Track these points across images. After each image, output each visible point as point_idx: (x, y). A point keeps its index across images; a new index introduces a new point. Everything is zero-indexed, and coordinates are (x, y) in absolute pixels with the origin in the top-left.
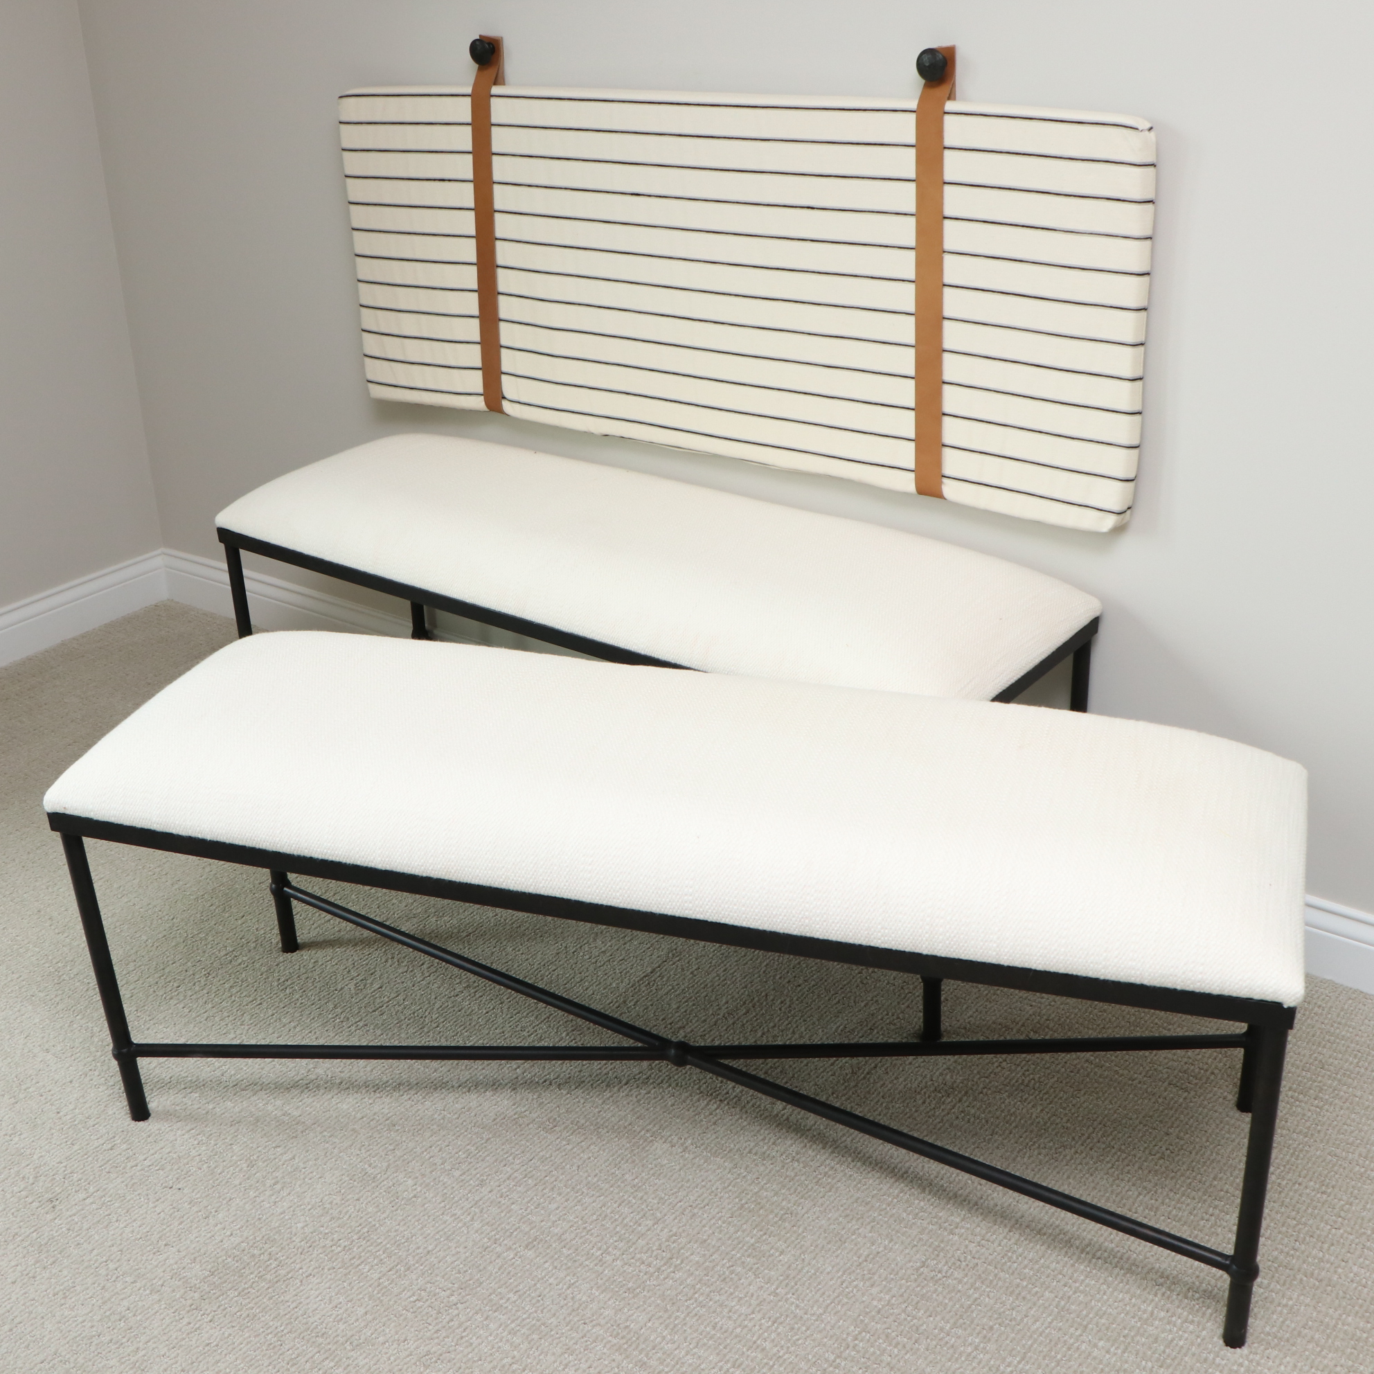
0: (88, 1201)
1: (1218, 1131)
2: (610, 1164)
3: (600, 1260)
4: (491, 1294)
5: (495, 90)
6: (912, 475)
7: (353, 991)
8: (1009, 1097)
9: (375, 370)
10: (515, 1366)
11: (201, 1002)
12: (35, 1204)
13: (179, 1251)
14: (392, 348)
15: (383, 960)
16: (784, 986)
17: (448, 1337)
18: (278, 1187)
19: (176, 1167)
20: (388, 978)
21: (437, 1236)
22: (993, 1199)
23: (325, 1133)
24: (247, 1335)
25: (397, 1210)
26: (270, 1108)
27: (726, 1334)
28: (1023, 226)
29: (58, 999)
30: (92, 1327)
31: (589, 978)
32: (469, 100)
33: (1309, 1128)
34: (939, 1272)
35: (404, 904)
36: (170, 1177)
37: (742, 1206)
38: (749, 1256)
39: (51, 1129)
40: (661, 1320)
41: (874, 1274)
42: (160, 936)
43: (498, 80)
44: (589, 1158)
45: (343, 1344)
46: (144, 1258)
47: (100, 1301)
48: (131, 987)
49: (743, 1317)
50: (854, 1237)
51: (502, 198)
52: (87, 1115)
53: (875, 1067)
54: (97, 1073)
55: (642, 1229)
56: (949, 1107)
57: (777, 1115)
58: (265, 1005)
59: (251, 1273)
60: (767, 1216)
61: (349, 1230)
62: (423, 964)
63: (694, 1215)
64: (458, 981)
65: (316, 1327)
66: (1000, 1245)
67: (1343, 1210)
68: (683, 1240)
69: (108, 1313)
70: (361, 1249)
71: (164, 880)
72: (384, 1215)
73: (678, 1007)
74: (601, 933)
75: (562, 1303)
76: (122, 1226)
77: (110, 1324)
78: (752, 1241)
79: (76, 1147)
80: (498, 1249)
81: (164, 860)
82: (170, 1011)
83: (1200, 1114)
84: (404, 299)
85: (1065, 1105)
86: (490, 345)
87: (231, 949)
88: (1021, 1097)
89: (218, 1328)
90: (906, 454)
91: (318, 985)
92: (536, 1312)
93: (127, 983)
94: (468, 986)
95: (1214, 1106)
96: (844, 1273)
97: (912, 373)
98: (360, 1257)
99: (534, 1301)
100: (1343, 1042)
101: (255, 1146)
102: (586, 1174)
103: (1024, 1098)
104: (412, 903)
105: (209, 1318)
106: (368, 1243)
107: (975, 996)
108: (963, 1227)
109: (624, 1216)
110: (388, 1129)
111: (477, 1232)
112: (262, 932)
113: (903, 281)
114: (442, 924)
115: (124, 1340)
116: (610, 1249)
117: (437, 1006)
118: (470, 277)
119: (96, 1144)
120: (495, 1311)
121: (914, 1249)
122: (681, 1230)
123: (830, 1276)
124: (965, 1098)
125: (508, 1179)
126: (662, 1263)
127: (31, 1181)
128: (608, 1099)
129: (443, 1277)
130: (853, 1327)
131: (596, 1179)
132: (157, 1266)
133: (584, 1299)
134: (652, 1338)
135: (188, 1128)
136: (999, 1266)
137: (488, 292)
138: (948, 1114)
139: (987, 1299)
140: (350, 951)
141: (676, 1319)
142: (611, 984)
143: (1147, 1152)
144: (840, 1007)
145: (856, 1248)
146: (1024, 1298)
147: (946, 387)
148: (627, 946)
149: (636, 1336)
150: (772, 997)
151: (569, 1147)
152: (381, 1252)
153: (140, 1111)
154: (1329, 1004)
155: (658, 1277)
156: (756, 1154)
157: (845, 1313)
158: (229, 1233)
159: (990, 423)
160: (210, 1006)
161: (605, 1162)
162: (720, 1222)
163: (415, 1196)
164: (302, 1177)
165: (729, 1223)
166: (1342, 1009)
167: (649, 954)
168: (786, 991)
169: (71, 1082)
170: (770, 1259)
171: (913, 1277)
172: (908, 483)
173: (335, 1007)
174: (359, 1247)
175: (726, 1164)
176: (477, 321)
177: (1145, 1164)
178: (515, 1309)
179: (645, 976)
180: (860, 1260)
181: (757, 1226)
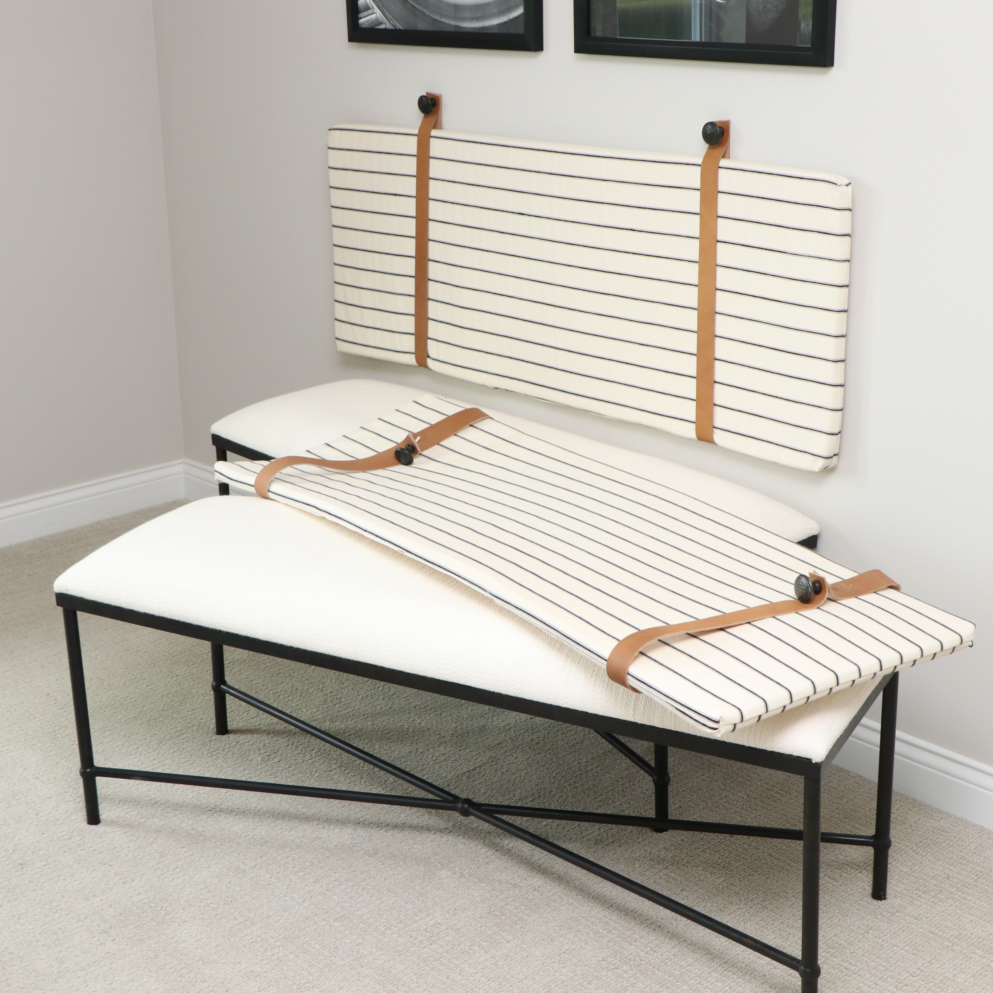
0: (46, 867)
1: (850, 908)
2: (407, 879)
3: (384, 932)
4: (304, 944)
5: (434, 133)
6: (694, 426)
7: (259, 762)
8: (703, 870)
9: (343, 331)
10: (307, 985)
11: (151, 758)
12: (10, 866)
13: (102, 900)
14: (355, 315)
15: (286, 745)
16: (565, 787)
17: (268, 964)
18: (177, 870)
19: (111, 853)
20: (286, 756)
21: (278, 908)
22: (668, 928)
23: (218, 843)
24: (135, 950)
25: (254, 891)
26: (184, 825)
27: (454, 983)
28: (766, 249)
29: (51, 748)
30: (34, 936)
31: (428, 769)
32: (416, 138)
33: (920, 915)
34: (614, 965)
35: (309, 712)
36: (106, 858)
37: (490, 912)
38: (485, 941)
39: (30, 823)
40: (413, 970)
41: (568, 961)
42: (131, 717)
43: (437, 125)
44: (394, 874)
45: (197, 961)
46: (77, 902)
47: (43, 923)
48: (104, 746)
49: (469, 974)
50: (561, 939)
51: (435, 210)
52: (57, 818)
53: (613, 842)
54: (69, 794)
55: (417, 918)
56: (656, 871)
57: (533, 863)
58: (195, 764)
59: (147, 917)
60: (506, 920)
61: (219, 899)
62: (313, 750)
63: (455, 914)
64: (334, 762)
65: (182, 950)
66: (662, 955)
67: (923, 966)
68: (443, 927)
69: (45, 930)
70: (224, 910)
71: (142, 682)
72: (246, 893)
73: (485, 793)
74: (445, 742)
75: (350, 953)
76: (66, 882)
77: (46, 936)
78: (490, 933)
79: (45, 836)
80: (317, 919)
81: (145, 670)
82: (128, 762)
83: (841, 896)
84: (365, 279)
85: (742, 879)
86: (421, 317)
87: (180, 729)
88: (712, 871)
89: (117, 944)
90: (690, 410)
91: (236, 756)
92: (331, 956)
93: (101, 743)
94: (340, 766)
95: (854, 893)
96: (547, 958)
97: (695, 352)
98: (222, 914)
99: (332, 950)
100: (972, 865)
101: (168, 846)
102: (389, 883)
103: (714, 871)
104: (316, 712)
105: (112, 939)
106: (230, 907)
107: (702, 807)
108: (639, 942)
109: (407, 909)
110: (262, 845)
111: (305, 908)
112: (205, 720)
113: (691, 285)
114: (334, 726)
115: (53, 945)
116: (392, 927)
117: (316, 775)
118: (410, 267)
119: (59, 835)
120: (304, 953)
121: (601, 950)
122: (443, 921)
123: (536, 959)
124: (670, 867)
125: (335, 881)
126: (424, 938)
127: (11, 852)
128: (418, 841)
129: (275, 931)
130: (542, 989)
131: (394, 887)
132: (84, 907)
133: (365, 953)
134: (404, 979)
135: (124, 831)
136: (656, 967)
137: (421, 278)
138: (655, 875)
139: (641, 984)
140: (264, 737)
141: (423, 970)
142: (442, 774)
143: (791, 914)
144: (601, 803)
145: (560, 945)
146: (667, 987)
147: (717, 362)
148: (461, 752)
149: (394, 976)
150: (554, 793)
151: (382, 867)
152: (237, 913)
153: (93, 818)
154: (971, 840)
155: (419, 946)
156: (510, 884)
157: (540, 980)
158: (138, 893)
159: (744, 389)
160: (157, 761)
161: (405, 877)
162: (472, 920)
163: (269, 884)
164: (195, 866)
165: (478, 921)
166: (981, 845)
167: (475, 758)
168: (566, 790)
169: (50, 798)
170: (499, 945)
171: (594, 965)
172: (690, 431)
173: (244, 770)
174: (223, 909)
175: (487, 888)
176: (413, 299)
177: (787, 921)
178: (317, 953)
179: (468, 772)
180: (561, 952)
181: (496, 925)
